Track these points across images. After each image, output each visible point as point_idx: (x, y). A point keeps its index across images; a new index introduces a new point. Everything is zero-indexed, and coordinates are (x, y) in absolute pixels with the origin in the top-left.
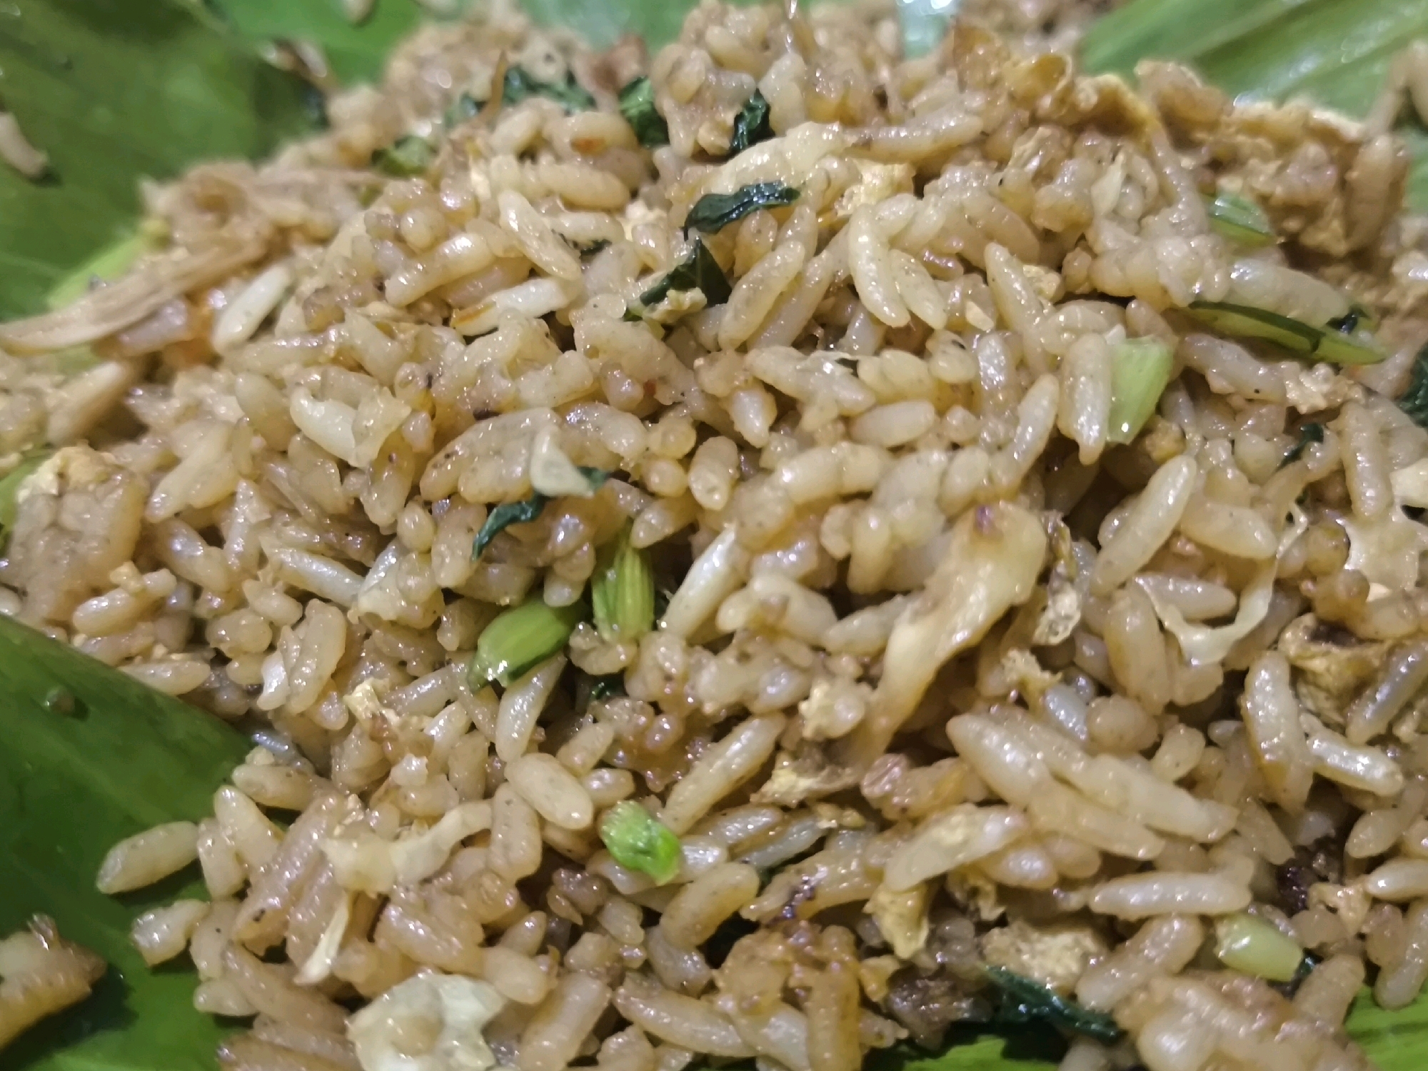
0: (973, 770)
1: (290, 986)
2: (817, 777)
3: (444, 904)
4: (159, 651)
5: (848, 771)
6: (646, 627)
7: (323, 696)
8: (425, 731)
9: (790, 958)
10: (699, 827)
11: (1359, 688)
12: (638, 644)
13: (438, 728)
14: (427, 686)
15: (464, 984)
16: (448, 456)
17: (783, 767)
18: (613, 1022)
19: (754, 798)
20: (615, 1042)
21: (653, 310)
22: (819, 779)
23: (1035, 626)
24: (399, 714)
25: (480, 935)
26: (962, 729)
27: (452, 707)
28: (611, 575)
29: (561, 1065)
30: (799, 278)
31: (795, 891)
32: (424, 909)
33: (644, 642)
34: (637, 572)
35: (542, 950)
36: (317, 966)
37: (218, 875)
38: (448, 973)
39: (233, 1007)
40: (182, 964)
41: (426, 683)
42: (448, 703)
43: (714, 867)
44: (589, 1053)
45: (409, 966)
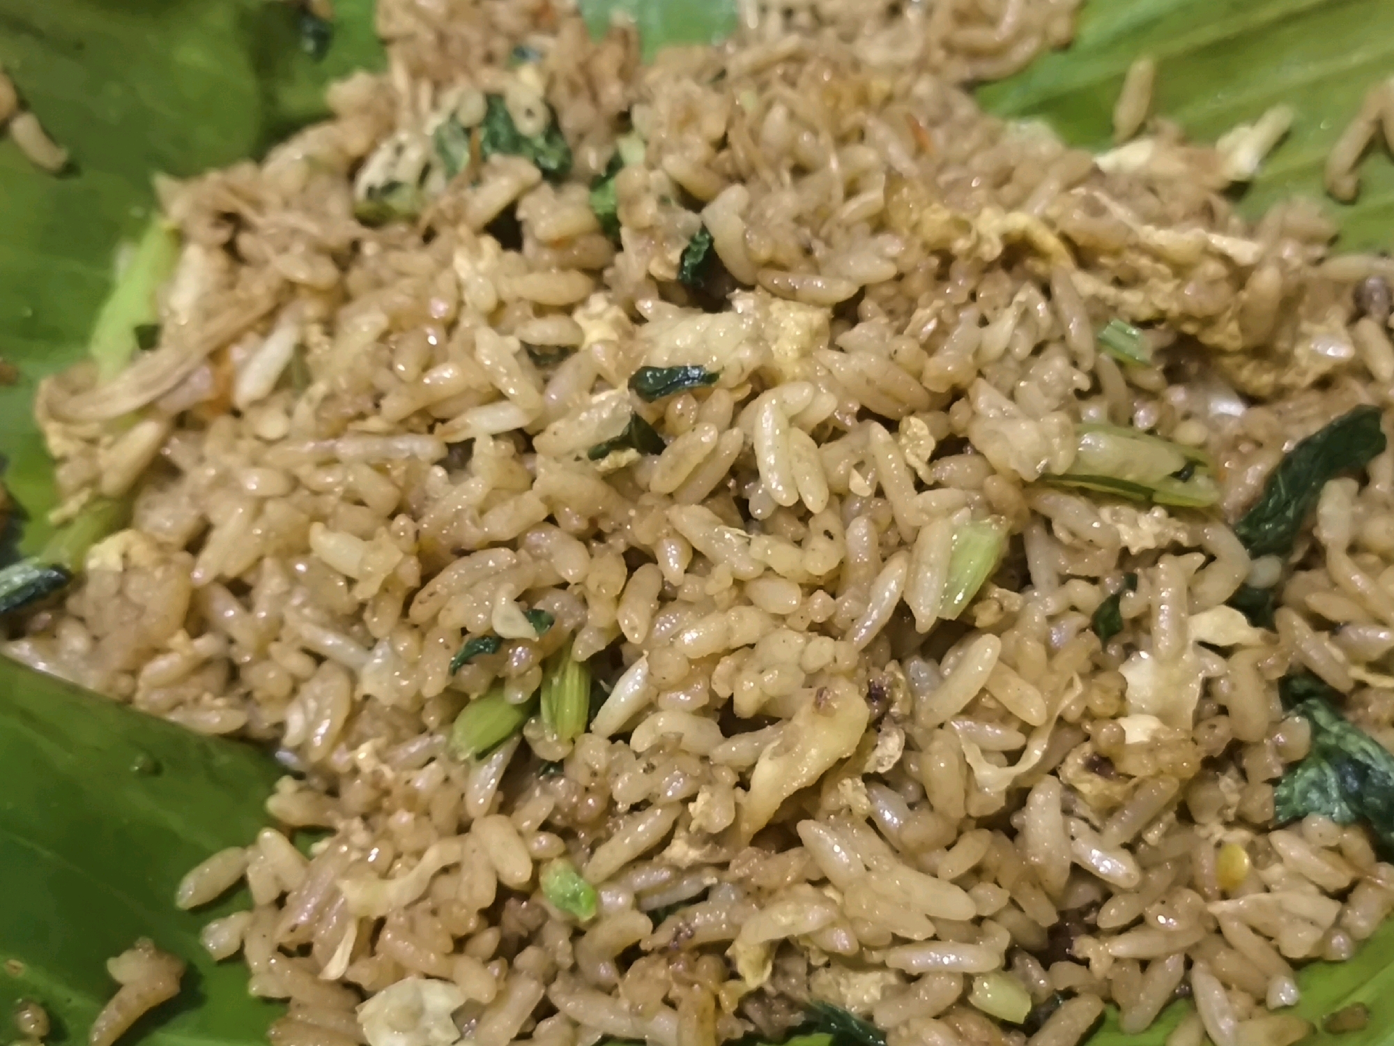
0: (812, 859)
1: (316, 982)
2: (702, 848)
3: (426, 924)
4: (207, 698)
5: (724, 850)
6: (581, 728)
7: (334, 746)
8: (412, 783)
9: (671, 978)
10: (613, 878)
11: (1110, 810)
12: (573, 741)
13: (423, 781)
14: (416, 747)
15: (437, 986)
16: (431, 595)
17: (679, 838)
18: (545, 1010)
19: (656, 859)
20: (546, 1025)
21: (598, 464)
22: (704, 851)
23: (866, 761)
24: (393, 769)
25: (450, 946)
26: (806, 829)
27: (433, 765)
28: (556, 681)
29: (507, 1042)
30: (715, 451)
31: (679, 932)
32: (411, 929)
33: (578, 741)
34: (576, 682)
35: (494, 957)
36: (336, 968)
37: (262, 889)
38: (428, 977)
39: (275, 992)
40: (238, 957)
41: (413, 745)
42: (432, 760)
43: (621, 910)
44: (528, 1030)
45: (399, 973)
